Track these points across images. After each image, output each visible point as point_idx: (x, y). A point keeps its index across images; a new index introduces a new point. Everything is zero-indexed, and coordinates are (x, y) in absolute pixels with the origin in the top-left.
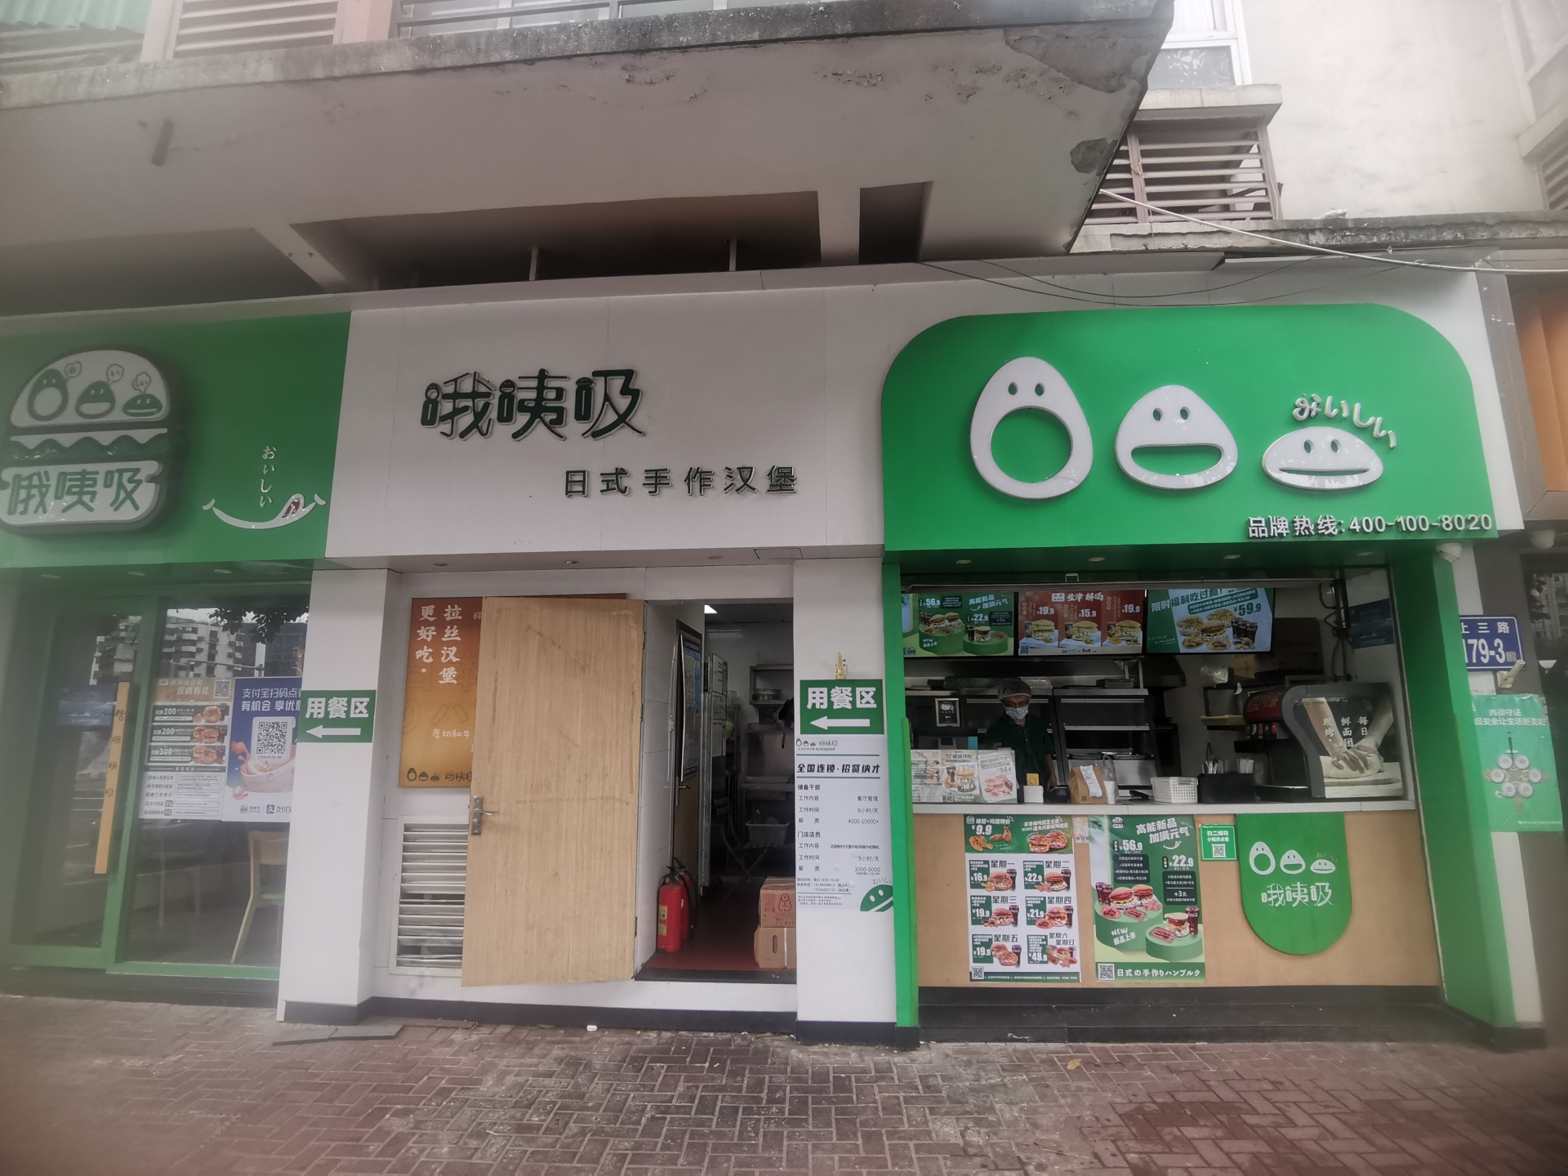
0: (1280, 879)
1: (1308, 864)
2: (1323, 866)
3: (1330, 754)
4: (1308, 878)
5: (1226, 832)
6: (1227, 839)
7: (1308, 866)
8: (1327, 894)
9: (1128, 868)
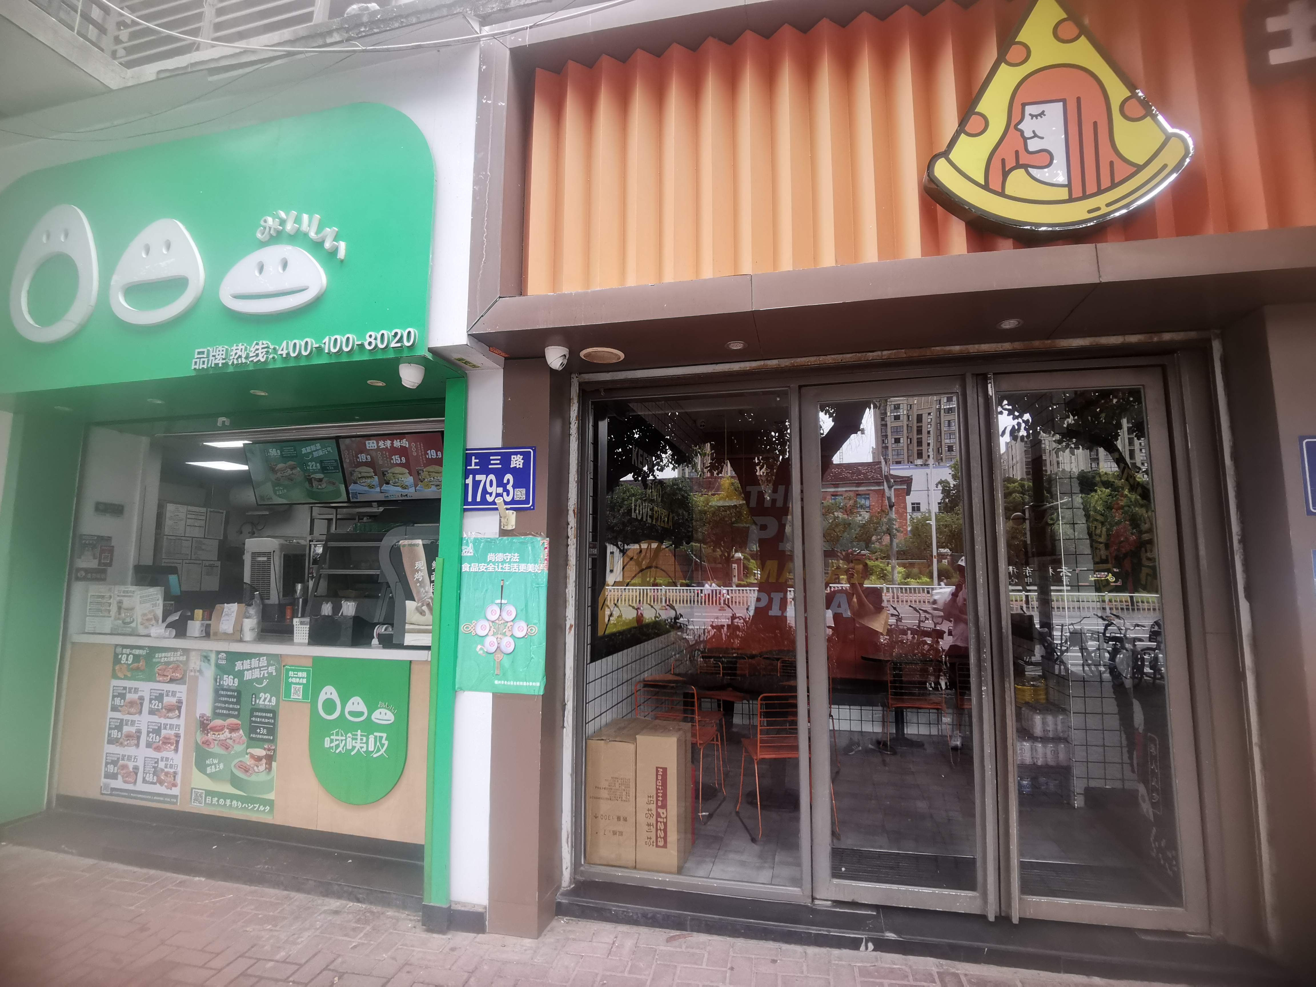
0: (343, 725)
1: (370, 712)
2: (384, 716)
3: (416, 600)
4: (369, 727)
5: (305, 674)
6: (305, 681)
7: (370, 713)
8: (383, 745)
9: (225, 702)
